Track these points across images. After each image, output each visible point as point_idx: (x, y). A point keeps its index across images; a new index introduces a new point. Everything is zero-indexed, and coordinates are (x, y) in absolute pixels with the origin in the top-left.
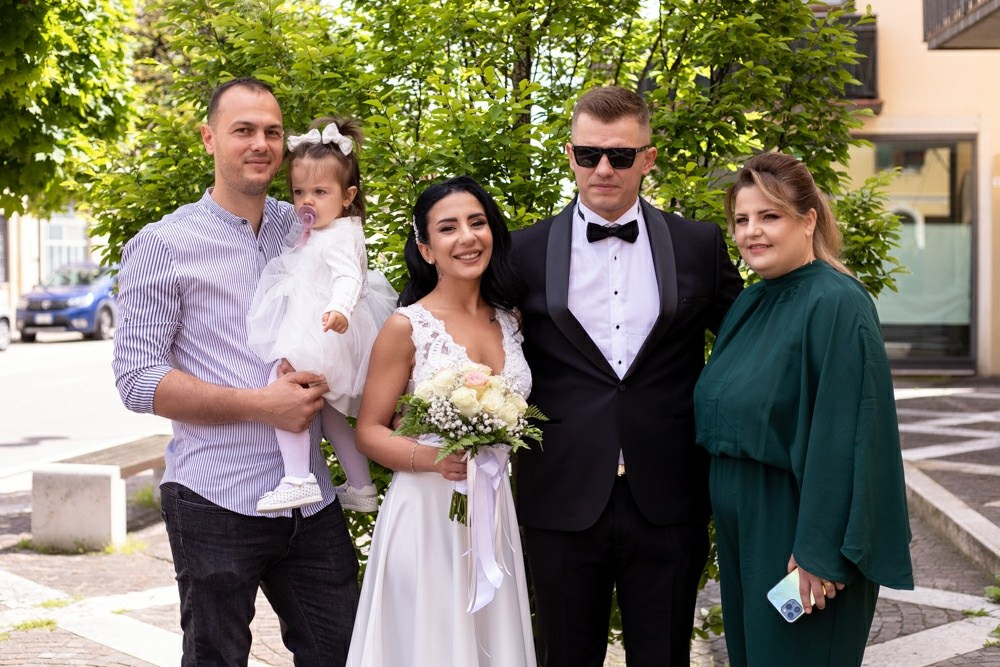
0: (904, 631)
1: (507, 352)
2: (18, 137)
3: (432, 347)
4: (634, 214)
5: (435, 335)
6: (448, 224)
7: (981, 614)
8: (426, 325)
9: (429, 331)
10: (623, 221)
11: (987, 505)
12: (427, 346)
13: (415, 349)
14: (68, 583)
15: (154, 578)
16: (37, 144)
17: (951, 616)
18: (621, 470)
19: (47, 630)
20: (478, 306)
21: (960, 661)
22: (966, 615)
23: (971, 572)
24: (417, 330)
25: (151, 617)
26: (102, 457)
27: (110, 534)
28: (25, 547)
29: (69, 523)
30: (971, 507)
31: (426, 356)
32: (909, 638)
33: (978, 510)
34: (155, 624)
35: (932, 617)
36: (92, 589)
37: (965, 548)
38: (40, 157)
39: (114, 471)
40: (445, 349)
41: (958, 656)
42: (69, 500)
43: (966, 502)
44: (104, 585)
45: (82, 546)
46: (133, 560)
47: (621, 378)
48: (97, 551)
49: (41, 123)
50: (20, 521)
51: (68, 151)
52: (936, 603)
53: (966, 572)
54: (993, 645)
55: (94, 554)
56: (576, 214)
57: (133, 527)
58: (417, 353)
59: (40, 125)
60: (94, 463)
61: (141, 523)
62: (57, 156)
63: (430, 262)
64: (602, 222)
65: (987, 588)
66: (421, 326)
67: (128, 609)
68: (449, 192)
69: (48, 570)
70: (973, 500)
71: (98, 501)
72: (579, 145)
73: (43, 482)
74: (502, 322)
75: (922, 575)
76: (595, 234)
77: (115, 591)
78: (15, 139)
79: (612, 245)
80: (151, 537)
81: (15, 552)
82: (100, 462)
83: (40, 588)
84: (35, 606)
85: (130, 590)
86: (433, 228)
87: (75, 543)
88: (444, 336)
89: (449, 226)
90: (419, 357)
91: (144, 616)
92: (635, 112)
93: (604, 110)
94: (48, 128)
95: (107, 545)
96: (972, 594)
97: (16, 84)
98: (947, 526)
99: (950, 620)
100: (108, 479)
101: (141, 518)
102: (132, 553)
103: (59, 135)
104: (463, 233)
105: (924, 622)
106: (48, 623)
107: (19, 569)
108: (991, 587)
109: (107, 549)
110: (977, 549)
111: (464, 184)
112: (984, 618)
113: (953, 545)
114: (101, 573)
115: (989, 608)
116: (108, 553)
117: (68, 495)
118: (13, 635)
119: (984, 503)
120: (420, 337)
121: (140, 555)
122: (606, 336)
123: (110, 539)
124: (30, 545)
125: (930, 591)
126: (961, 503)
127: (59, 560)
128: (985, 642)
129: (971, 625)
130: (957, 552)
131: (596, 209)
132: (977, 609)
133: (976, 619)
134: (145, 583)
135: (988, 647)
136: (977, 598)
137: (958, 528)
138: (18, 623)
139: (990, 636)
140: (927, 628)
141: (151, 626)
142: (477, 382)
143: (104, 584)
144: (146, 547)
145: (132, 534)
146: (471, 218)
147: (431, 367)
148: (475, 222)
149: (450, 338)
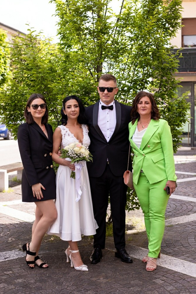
1: (84, 135)
3: (66, 135)
4: (112, 104)
5: (66, 132)
8: (64, 129)
9: (65, 131)
10: (110, 105)
12: (65, 134)
13: (62, 135)
15: (15, 198)
18: (108, 163)
20: (77, 124)
24: (62, 130)
25: (13, 207)
26: (3, 168)
27: (4, 187)
31: (64, 137)
34: (13, 208)
39: (5, 171)
40: (69, 135)
44: (2, 200)
46: (10, 194)
47: (108, 141)
48: (1, 192)
56: (100, 103)
57: (11, 186)
60: (0, 169)
61: (13, 185)
63: (65, 114)
64: (105, 105)
66: (63, 130)
67: (7, 205)
68: (70, 99)
71: (1, 179)
72: (100, 87)
74: (83, 128)
76: (104, 108)
77: (4, 201)
79: (107, 111)
80: (15, 189)
82: (2, 169)
85: (8, 201)
86: (66, 107)
88: (69, 132)
89: (69, 107)
91: (11, 206)
92: (113, 79)
93: (106, 79)
100: (4, 173)
101: (13, 184)
102: (10, 192)
104: (72, 109)
111: (74, 97)
116: (4, 192)
120: (63, 132)
121: (12, 193)
122: (105, 132)
123: (4, 189)
131: (104, 102)
134: (12, 199)
141: (12, 209)
144: (14, 191)
145: (10, 188)
146: (75, 105)
147: (66, 139)
148: (75, 106)
149: (70, 132)
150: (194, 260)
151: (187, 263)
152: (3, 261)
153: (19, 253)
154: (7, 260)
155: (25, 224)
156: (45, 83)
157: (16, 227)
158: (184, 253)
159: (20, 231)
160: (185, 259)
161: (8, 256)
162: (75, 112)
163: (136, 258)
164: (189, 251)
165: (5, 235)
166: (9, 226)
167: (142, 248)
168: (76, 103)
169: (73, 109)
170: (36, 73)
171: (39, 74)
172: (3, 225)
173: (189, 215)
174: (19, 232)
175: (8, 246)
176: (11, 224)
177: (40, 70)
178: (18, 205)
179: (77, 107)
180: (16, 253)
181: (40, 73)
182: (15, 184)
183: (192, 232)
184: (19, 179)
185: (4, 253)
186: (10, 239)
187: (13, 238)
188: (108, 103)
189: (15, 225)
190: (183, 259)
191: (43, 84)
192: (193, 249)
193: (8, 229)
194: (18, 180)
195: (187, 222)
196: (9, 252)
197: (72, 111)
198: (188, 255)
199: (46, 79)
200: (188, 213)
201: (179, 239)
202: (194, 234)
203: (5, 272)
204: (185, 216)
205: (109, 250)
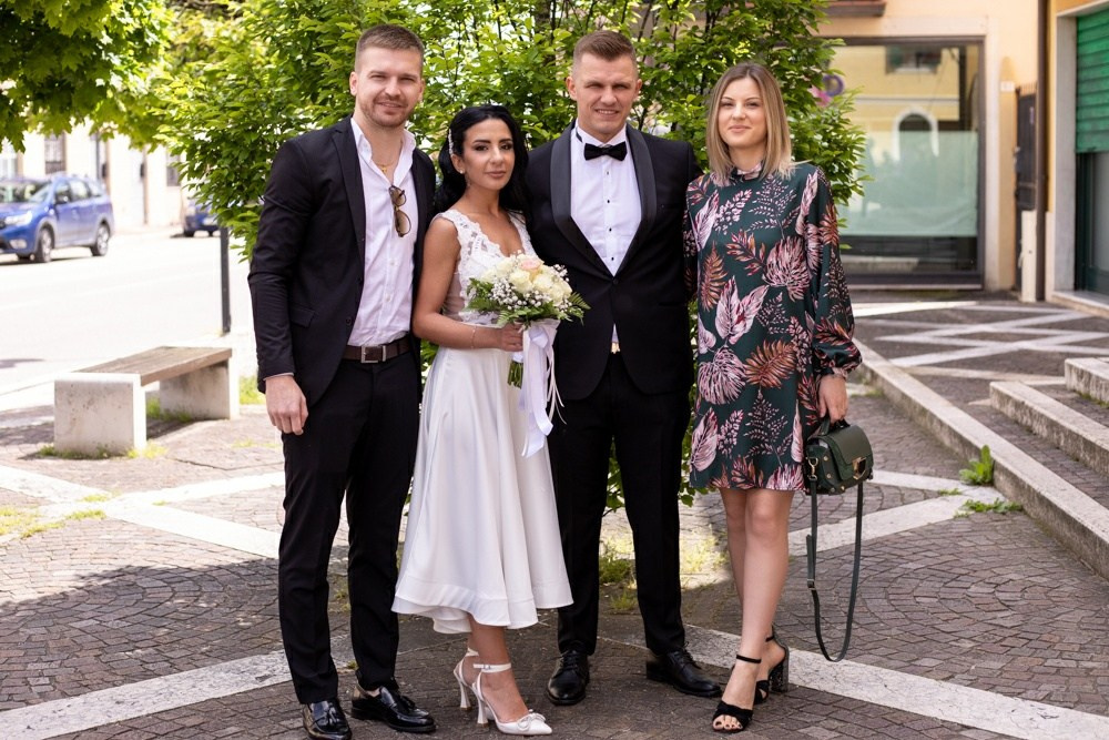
0: (883, 506)
2: (82, 64)
3: (474, 245)
4: (623, 137)
5: (475, 235)
6: (482, 144)
7: (955, 493)
8: (467, 227)
9: (470, 231)
10: (614, 142)
11: (970, 403)
12: (470, 245)
13: (460, 247)
14: (104, 482)
15: (183, 477)
16: (95, 70)
17: (926, 495)
18: (615, 348)
19: (98, 518)
21: (931, 528)
22: (941, 494)
23: (951, 462)
24: (462, 231)
25: (191, 507)
26: (118, 367)
27: (132, 440)
28: (49, 454)
29: (93, 430)
30: (955, 405)
31: (470, 253)
32: (886, 512)
33: (961, 408)
34: (197, 513)
35: (910, 496)
36: (127, 487)
37: (947, 442)
38: (100, 82)
39: (135, 378)
40: (484, 246)
41: (929, 524)
42: (92, 407)
43: (950, 401)
44: (137, 483)
45: (105, 451)
46: (157, 463)
48: (121, 455)
49: (101, 51)
50: (33, 432)
51: (125, 77)
52: (914, 486)
53: (946, 462)
54: (962, 516)
55: (118, 458)
56: (574, 137)
57: (153, 432)
58: (462, 250)
59: (99, 52)
60: (113, 372)
62: (115, 81)
63: (461, 172)
64: (597, 143)
65: (961, 471)
66: (461, 227)
67: (167, 501)
69: (80, 473)
70: (958, 400)
71: (120, 407)
73: (65, 391)
75: (905, 464)
76: (591, 153)
77: (150, 488)
78: (79, 65)
79: (605, 162)
80: (167, 444)
81: (39, 458)
82: (119, 371)
83: (77, 487)
84: (77, 500)
85: (163, 487)
86: (469, 145)
87: (98, 448)
88: (482, 235)
89: (483, 146)
90: (463, 253)
91: (184, 507)
93: (607, 50)
94: (107, 55)
95: (130, 450)
96: (949, 478)
97: (89, 18)
98: (932, 423)
99: (926, 498)
100: (130, 386)
102: (155, 457)
103: (116, 61)
105: (902, 499)
106: (98, 513)
107: (49, 472)
108: (965, 470)
109: (130, 454)
110: (956, 441)
112: (956, 496)
113: (937, 440)
114: (130, 474)
115: (962, 488)
116: (131, 457)
117: (90, 402)
118: (67, 523)
119: (968, 402)
121: (162, 458)
122: (601, 237)
123: (133, 444)
124: (53, 452)
125: (911, 476)
126: (946, 402)
127: (85, 464)
128: (954, 514)
129: (945, 502)
130: (940, 446)
132: (951, 490)
133: (950, 497)
135: (957, 518)
136: (952, 481)
137: (941, 423)
138: (69, 513)
139: (961, 509)
140: (904, 504)
141: (194, 514)
142: (529, 267)
143: (135, 482)
144: (166, 452)
145: (151, 440)
147: (476, 262)
148: (504, 145)
149: (485, 237)
150: (913, 668)
151: (893, 677)
152: (257, 686)
154: (267, 683)
155: (268, 566)
157: (238, 574)
158: (870, 646)
159: (263, 588)
160: (878, 664)
161: (267, 673)
163: (713, 663)
164: (881, 637)
165: (218, 605)
166: (214, 574)
167: (722, 633)
168: (507, 135)
169: (497, 154)
172: (190, 570)
173: (837, 522)
174: (262, 592)
175: (245, 637)
176: (219, 568)
178: (209, 501)
182: (157, 425)
183: (871, 579)
184: (167, 411)
185: (247, 661)
186: (240, 617)
187: (250, 613)
188: (607, 134)
189: (234, 570)
190: (872, 664)
192: (894, 631)
193: (216, 583)
194: (162, 412)
195: (840, 545)
196: (264, 657)
197: (494, 163)
198: (882, 651)
200: (832, 516)
201: (836, 603)
202: (878, 584)
203: (284, 723)
204: (826, 525)
205: (609, 643)
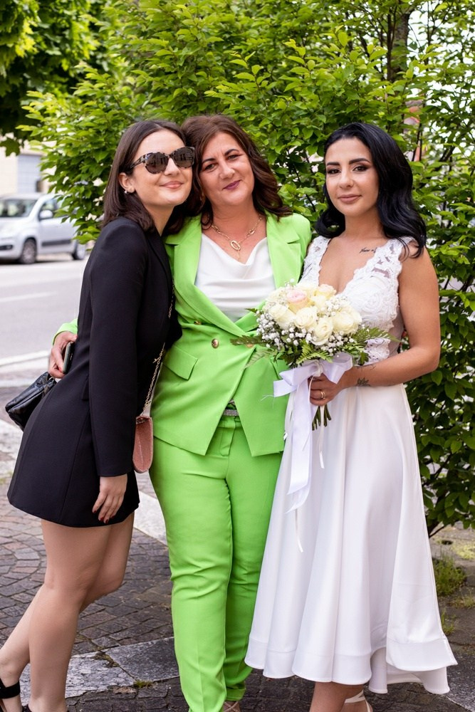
8: (319, 249)
66: (314, 250)
89: (335, 170)
146: (352, 162)
153: (94, 670)
156: (200, 82)
162: (354, 191)
170: (167, 46)
171: (176, 50)
177: (182, 34)
179: (363, 168)
180: (82, 671)
181: (183, 44)
191: (192, 84)
197: (341, 187)
199: (206, 68)
